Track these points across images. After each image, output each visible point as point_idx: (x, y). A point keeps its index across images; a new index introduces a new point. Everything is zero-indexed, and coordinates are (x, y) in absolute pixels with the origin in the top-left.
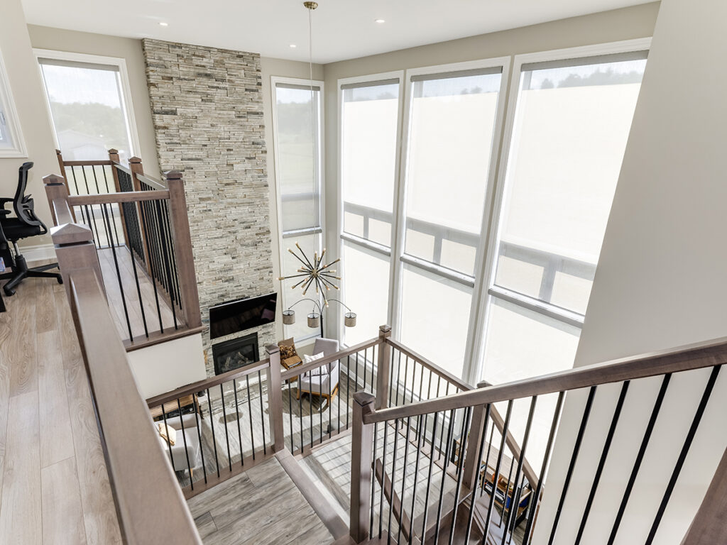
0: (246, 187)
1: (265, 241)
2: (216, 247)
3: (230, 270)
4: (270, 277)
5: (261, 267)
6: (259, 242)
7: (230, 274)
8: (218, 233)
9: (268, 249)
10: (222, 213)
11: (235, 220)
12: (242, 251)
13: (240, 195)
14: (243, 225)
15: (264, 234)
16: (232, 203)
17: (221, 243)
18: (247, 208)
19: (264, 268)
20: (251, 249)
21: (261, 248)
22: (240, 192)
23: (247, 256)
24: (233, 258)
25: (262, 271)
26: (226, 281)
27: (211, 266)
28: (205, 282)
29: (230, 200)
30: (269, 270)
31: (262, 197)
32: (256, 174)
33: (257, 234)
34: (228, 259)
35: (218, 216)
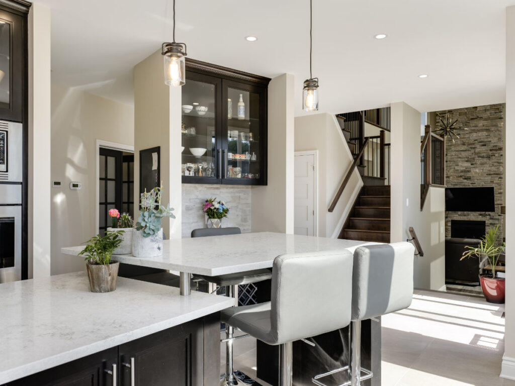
0: (486, 120)
1: (497, 155)
2: (460, 156)
3: (469, 171)
4: (499, 182)
5: (492, 173)
6: (492, 156)
7: (468, 175)
8: (463, 148)
9: (499, 161)
10: (467, 136)
11: (476, 140)
12: (478, 161)
13: (481, 124)
14: (481, 144)
15: (496, 150)
16: (474, 130)
17: (464, 154)
18: (485, 133)
19: (494, 174)
20: (485, 160)
21: (494, 159)
22: (481, 123)
23: (482, 164)
24: (472, 164)
25: (493, 176)
26: (465, 179)
27: (456, 168)
28: (451, 177)
29: (473, 128)
30: (499, 176)
31: (496, 126)
32: (493, 112)
33: (491, 150)
34: (468, 164)
35: (464, 138)
